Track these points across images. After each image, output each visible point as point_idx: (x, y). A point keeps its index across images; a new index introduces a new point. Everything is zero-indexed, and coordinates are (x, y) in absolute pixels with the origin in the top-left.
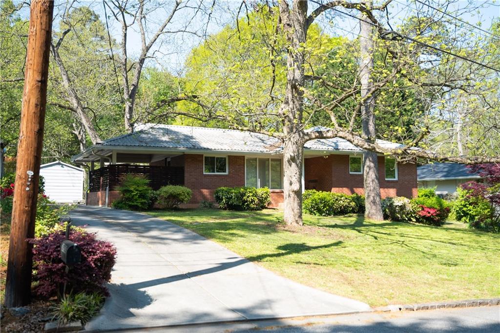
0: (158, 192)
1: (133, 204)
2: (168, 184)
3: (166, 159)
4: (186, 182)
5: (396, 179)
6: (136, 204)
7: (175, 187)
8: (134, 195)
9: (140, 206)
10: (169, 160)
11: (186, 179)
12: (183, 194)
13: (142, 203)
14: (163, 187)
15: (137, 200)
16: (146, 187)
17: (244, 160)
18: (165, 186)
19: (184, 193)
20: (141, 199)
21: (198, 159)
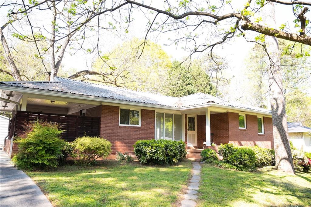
0: (72, 144)
1: (36, 162)
2: (84, 136)
3: (81, 111)
4: (101, 133)
5: (263, 133)
6: (40, 162)
7: (92, 138)
8: (39, 150)
9: (47, 164)
10: (84, 112)
11: (102, 130)
12: (102, 148)
13: (50, 160)
14: (79, 139)
15: (44, 156)
16: (57, 139)
17: (155, 114)
18: (81, 137)
19: (104, 146)
20: (48, 155)
21: (115, 111)
